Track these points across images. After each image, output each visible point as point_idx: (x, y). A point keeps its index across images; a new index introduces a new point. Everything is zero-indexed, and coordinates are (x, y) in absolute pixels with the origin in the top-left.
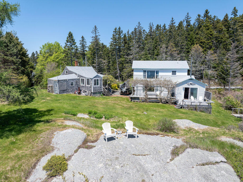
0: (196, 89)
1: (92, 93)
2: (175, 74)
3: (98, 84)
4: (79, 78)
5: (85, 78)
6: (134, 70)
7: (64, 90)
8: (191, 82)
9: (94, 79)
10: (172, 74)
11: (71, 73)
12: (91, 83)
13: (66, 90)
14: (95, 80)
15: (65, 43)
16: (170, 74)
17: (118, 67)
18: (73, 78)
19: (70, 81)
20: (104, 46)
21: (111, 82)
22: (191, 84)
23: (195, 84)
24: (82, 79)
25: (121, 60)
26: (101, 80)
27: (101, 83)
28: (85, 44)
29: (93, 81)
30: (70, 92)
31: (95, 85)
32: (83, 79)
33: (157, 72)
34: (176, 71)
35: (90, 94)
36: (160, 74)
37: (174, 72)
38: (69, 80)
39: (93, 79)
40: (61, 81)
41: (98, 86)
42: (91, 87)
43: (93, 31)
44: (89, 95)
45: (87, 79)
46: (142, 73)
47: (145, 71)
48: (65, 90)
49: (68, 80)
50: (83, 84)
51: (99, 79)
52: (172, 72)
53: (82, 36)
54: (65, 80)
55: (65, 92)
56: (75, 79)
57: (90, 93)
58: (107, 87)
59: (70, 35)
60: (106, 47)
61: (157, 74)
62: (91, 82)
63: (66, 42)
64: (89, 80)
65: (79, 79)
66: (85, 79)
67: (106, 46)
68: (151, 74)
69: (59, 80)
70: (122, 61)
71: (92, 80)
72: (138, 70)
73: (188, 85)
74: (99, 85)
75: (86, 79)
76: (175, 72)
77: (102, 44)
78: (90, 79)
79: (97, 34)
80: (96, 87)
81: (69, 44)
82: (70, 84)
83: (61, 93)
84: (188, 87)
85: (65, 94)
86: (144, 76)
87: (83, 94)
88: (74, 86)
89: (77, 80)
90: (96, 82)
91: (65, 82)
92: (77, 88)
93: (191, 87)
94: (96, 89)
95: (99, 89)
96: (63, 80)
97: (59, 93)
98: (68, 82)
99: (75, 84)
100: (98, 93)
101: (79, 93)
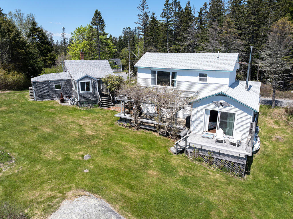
0: (233, 115)
2: (206, 80)
3: (88, 90)
4: (70, 78)
6: (138, 70)
7: (44, 96)
8: (222, 101)
9: (80, 82)
10: (201, 80)
12: (77, 88)
13: (49, 95)
16: (197, 79)
18: (59, 79)
19: (54, 82)
22: (221, 104)
23: (230, 106)
24: (72, 80)
25: (173, 48)
26: (95, 83)
27: (94, 88)
29: (78, 84)
30: (55, 98)
31: (83, 89)
33: (174, 75)
34: (207, 74)
36: (178, 78)
37: (203, 76)
38: (51, 81)
39: (78, 81)
40: (39, 82)
41: (89, 92)
42: (77, 93)
43: (140, 7)
44: (76, 104)
46: (149, 76)
47: (153, 72)
48: (46, 96)
49: (49, 82)
50: (73, 87)
52: (198, 76)
54: (45, 82)
55: (46, 98)
56: (62, 80)
58: (108, 93)
59: (97, 14)
61: (173, 77)
62: (76, 85)
65: (69, 80)
66: (74, 80)
69: (36, 81)
71: (76, 82)
72: (145, 70)
73: (216, 105)
74: (91, 91)
76: (205, 75)
79: (146, 10)
82: (55, 86)
83: (40, 98)
84: (215, 109)
85: (46, 100)
86: (153, 80)
87: (69, 103)
88: (61, 89)
89: (66, 81)
90: (85, 86)
91: (46, 85)
92: (66, 92)
93: (221, 109)
94: (84, 97)
95: (92, 96)
96: (41, 82)
97: (37, 99)
98: (51, 85)
99: (63, 87)
100: (89, 102)
101: (62, 101)
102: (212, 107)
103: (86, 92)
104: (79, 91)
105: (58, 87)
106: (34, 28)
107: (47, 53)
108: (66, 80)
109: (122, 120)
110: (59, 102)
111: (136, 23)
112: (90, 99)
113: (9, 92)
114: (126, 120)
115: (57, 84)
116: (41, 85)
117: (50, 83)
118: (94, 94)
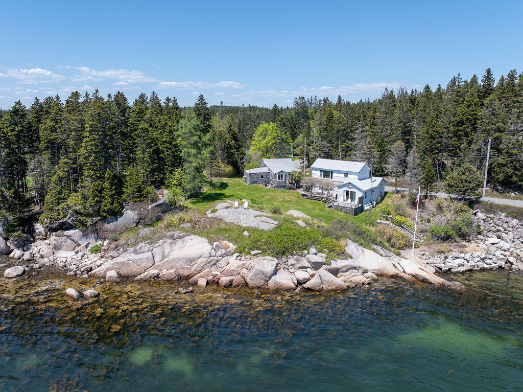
0: (355, 193)
2: (347, 176)
4: (269, 171)
6: (313, 169)
8: (350, 186)
10: (345, 176)
11: (265, 166)
12: (275, 178)
13: (257, 182)
14: (279, 175)
16: (343, 175)
18: (263, 172)
23: (354, 189)
24: (271, 173)
26: (286, 175)
27: (286, 178)
31: (279, 179)
33: (332, 173)
34: (348, 173)
36: (334, 174)
37: (346, 174)
39: (277, 174)
41: (282, 180)
44: (274, 188)
46: (319, 173)
47: (321, 171)
48: (255, 182)
49: (258, 173)
50: (271, 177)
51: (283, 174)
54: (255, 173)
56: (265, 173)
57: (275, 186)
58: (293, 181)
61: (331, 174)
62: (275, 176)
68: (327, 173)
69: (251, 173)
72: (316, 169)
73: (348, 188)
74: (284, 180)
75: (273, 173)
78: (275, 174)
82: (260, 176)
83: (252, 183)
84: (348, 190)
85: (256, 184)
86: (321, 175)
87: (269, 186)
89: (267, 173)
90: (280, 177)
91: (255, 175)
93: (350, 190)
94: (280, 183)
97: (250, 184)
98: (258, 175)
99: (265, 177)
100: (283, 187)
101: (266, 185)
102: (346, 189)
103: (280, 180)
104: (277, 180)
105: (262, 177)
109: (303, 195)
112: (283, 184)
113: (227, 179)
114: (306, 195)
115: (262, 175)
116: (253, 175)
118: (285, 182)
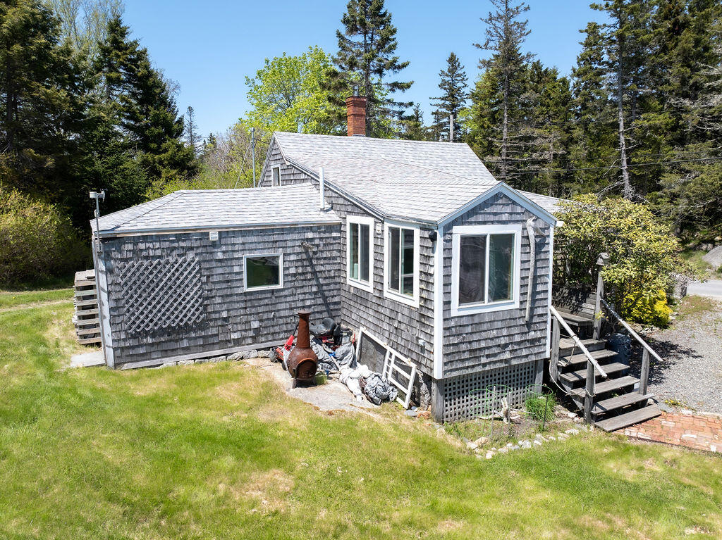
1: (428, 379)
3: (501, 292)
4: (333, 217)
5: (381, 219)
7: (169, 331)
9: (459, 231)
12: (427, 277)
13: (202, 326)
14: (472, 246)
15: (339, 35)
17: (625, 163)
18: (270, 220)
19: (240, 240)
20: (542, 76)
21: (650, 271)
24: (354, 227)
25: (646, 124)
26: (540, 246)
27: (535, 278)
28: (460, 84)
29: (448, 249)
30: (238, 342)
32: (365, 229)
35: (417, 383)
38: (225, 233)
39: (448, 228)
40: (145, 239)
41: (501, 306)
42: (423, 317)
44: (402, 395)
45: (395, 232)
49: (214, 236)
50: (365, 276)
51: (515, 229)
53: (452, 55)
54: (183, 235)
55: (185, 344)
57: (411, 378)
58: (593, 309)
60: (555, 78)
62: (426, 258)
63: (343, 29)
64: (409, 235)
65: (330, 228)
66: (379, 227)
67: (555, 72)
70: (650, 127)
71: (433, 238)
74: (514, 301)
75: (387, 225)
77: (537, 66)
78: (417, 233)
80: (476, 323)
81: (358, 38)
82: (245, 269)
83: (141, 351)
85: (185, 360)
88: (281, 286)
89: (310, 235)
90: (485, 265)
91: (190, 255)
92: (308, 303)
94: (475, 346)
95: (517, 339)
96: (160, 237)
97: (124, 355)
98: (220, 256)
99: (292, 271)
104: (447, 303)
105: (263, 271)
106: (116, 44)
107: (160, 139)
108: (311, 229)
110: (284, 379)
111: (478, 46)
112: (507, 356)
115: (257, 254)
116: (154, 257)
117: (214, 244)
118: (528, 324)
